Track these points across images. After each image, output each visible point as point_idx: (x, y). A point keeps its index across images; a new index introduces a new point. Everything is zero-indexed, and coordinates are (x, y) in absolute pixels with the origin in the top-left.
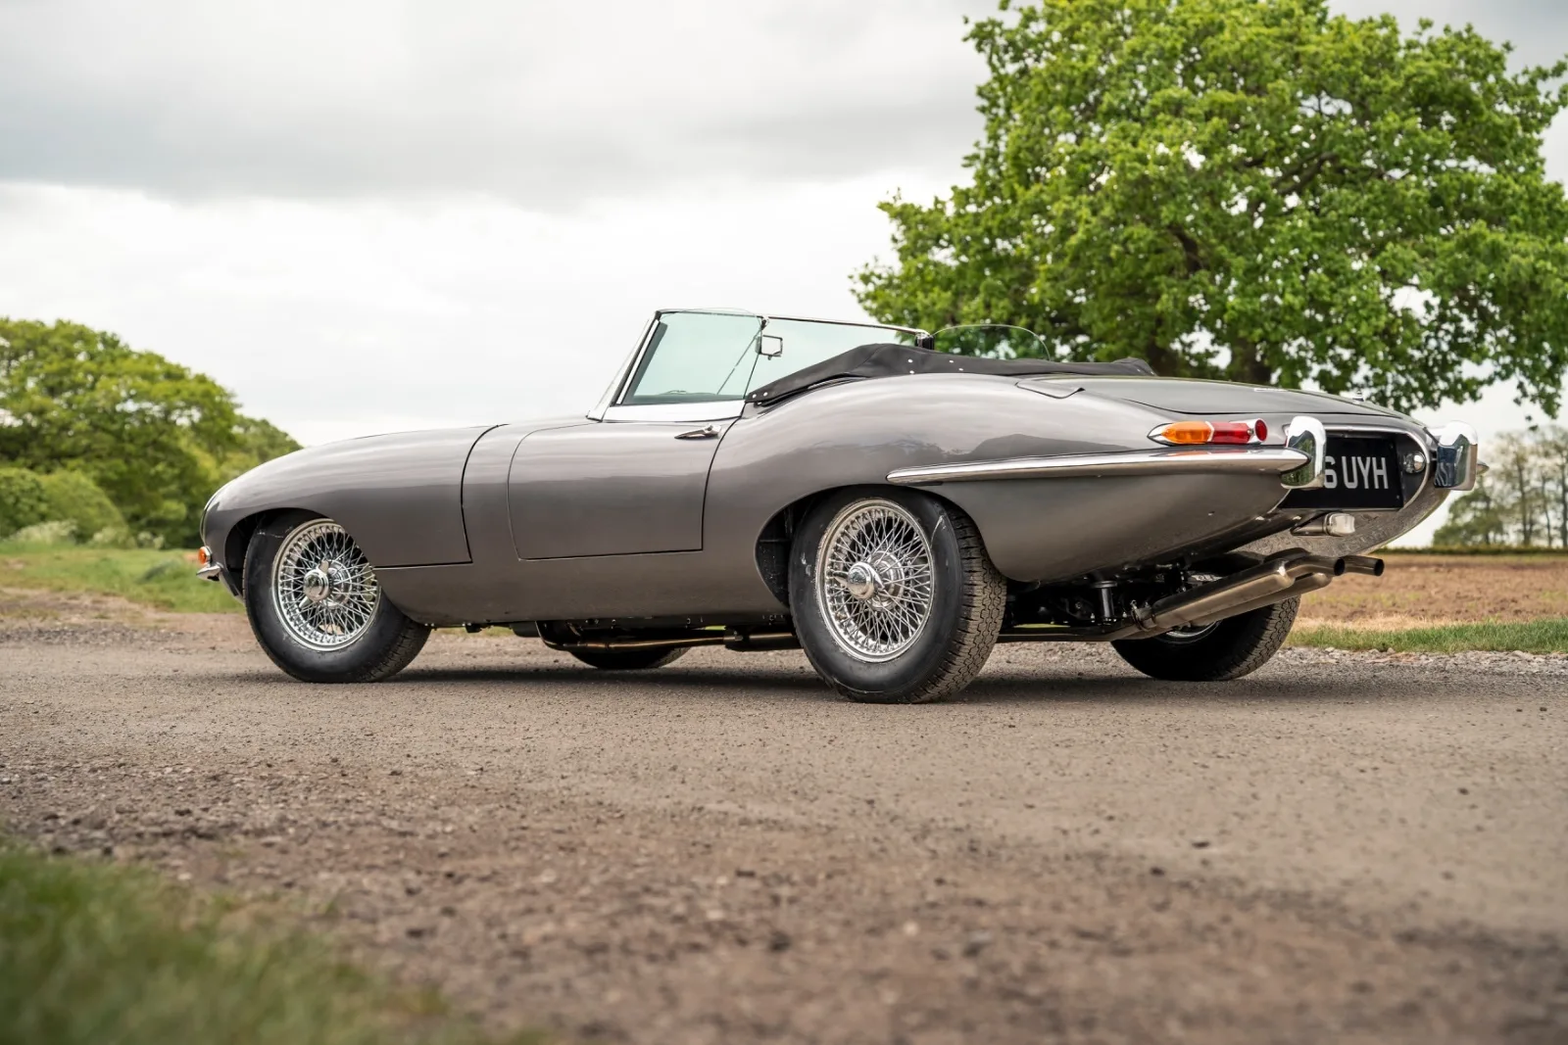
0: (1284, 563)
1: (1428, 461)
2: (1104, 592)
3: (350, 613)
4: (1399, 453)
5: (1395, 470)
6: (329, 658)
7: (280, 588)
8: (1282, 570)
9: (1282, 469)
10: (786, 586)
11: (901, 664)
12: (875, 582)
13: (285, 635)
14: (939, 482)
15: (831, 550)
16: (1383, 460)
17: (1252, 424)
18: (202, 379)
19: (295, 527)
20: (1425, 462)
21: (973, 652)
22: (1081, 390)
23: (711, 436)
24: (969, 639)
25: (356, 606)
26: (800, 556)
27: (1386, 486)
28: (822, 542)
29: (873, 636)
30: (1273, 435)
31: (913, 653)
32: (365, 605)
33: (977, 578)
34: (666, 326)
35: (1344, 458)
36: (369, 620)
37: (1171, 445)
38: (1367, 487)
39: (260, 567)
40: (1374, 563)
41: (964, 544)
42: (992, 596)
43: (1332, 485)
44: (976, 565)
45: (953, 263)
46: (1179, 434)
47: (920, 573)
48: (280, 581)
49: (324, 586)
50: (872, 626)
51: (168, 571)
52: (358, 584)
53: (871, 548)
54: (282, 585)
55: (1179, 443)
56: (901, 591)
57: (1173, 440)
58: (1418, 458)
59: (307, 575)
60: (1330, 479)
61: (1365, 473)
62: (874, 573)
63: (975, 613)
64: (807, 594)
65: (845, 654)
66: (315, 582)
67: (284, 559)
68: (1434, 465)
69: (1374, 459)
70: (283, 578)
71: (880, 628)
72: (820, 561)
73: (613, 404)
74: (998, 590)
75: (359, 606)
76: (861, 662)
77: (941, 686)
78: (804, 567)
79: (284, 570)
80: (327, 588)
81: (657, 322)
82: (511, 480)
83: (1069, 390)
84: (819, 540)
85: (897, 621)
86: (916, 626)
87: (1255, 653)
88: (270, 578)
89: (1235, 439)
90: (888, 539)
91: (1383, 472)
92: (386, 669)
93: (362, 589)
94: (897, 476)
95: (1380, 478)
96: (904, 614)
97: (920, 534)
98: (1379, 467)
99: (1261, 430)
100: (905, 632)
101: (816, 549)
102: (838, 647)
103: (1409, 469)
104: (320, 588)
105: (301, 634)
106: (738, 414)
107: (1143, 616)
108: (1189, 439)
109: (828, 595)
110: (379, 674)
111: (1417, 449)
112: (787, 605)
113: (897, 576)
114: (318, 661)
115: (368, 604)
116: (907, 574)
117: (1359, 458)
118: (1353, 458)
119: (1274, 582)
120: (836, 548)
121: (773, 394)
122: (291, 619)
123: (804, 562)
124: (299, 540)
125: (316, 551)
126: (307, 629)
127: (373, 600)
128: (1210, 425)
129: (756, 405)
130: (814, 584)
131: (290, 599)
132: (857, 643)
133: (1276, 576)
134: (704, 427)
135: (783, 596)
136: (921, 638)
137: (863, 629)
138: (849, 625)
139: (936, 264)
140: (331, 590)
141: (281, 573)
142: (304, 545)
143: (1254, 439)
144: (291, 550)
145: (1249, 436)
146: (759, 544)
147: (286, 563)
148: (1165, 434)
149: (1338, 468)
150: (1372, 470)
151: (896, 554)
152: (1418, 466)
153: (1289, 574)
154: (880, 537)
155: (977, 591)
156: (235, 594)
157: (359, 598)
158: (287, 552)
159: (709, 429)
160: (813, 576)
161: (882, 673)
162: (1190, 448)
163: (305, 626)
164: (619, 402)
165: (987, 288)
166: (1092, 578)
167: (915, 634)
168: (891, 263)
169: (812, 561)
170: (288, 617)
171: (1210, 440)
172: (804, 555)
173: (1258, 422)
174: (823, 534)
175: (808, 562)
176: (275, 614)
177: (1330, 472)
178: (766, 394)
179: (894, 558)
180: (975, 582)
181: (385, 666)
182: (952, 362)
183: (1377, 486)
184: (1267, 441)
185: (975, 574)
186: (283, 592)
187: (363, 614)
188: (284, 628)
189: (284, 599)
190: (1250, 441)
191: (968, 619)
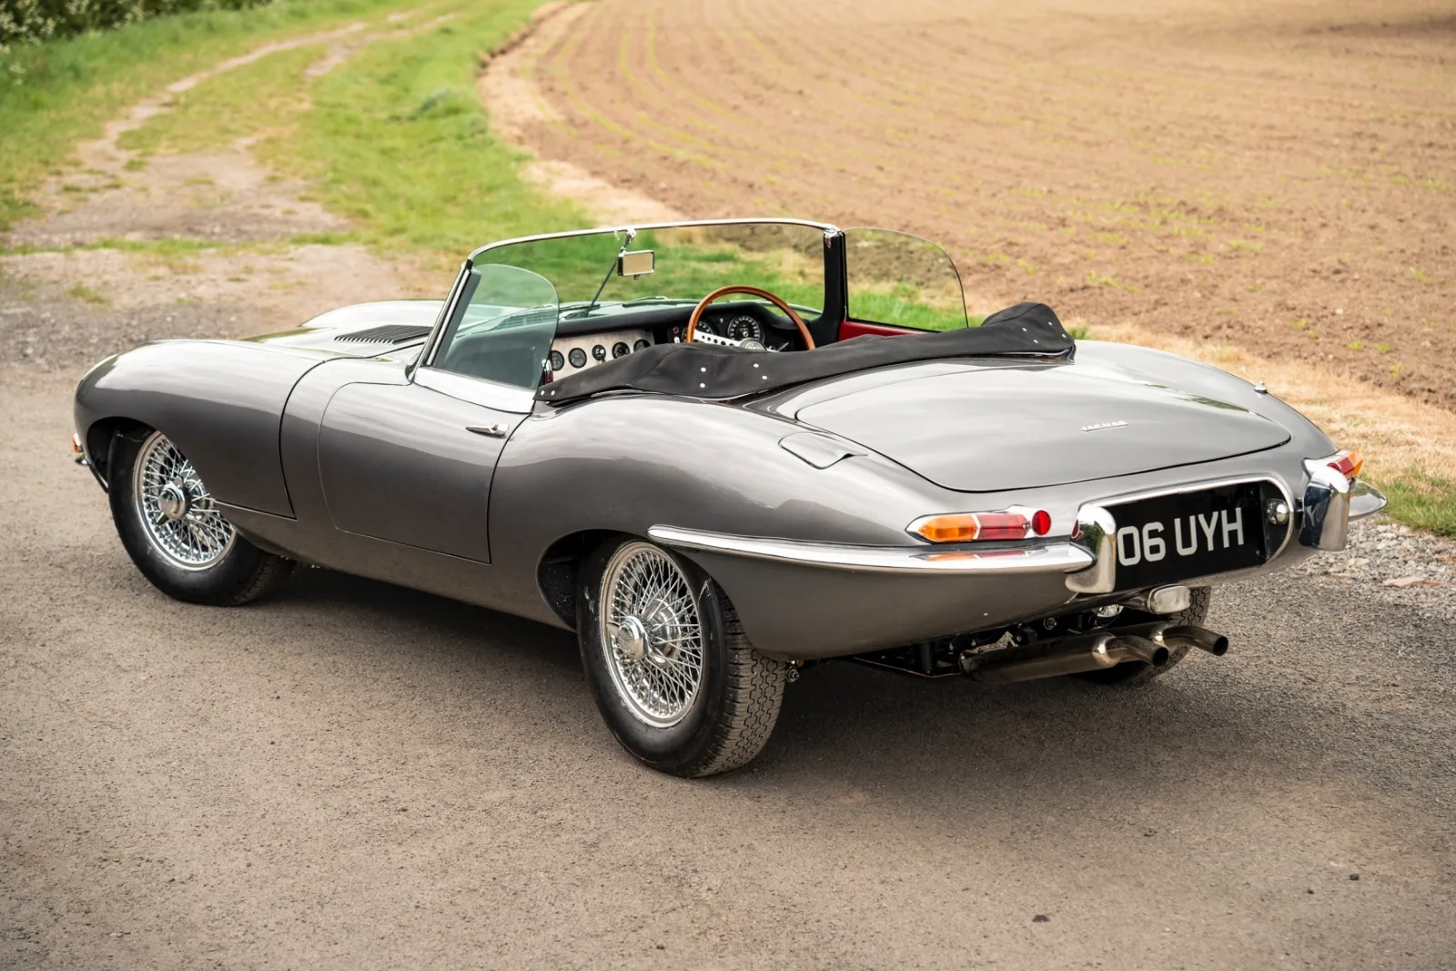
0: (1108, 638)
1: (1292, 510)
3: (213, 531)
4: (1262, 497)
5: (1254, 521)
6: (193, 579)
8: (1102, 648)
9: (1065, 571)
11: (673, 735)
12: (645, 643)
13: (150, 548)
15: (614, 588)
16: (1238, 510)
17: (1029, 515)
19: (152, 431)
20: (1288, 513)
22: (848, 456)
23: (498, 435)
24: (738, 722)
25: (218, 523)
26: (583, 589)
27: (1241, 542)
28: (604, 577)
29: (656, 690)
30: (1057, 526)
31: (683, 725)
34: (479, 277)
35: (1177, 522)
36: (231, 541)
37: (933, 543)
38: (1211, 547)
39: (122, 472)
40: (1213, 640)
41: (729, 616)
42: (765, 675)
43: (1160, 556)
44: (742, 641)
46: (939, 532)
48: (143, 488)
49: (179, 502)
55: (941, 543)
56: (677, 653)
57: (932, 538)
58: (1281, 509)
59: (164, 490)
60: (1155, 549)
61: (1209, 532)
62: (643, 630)
63: (742, 695)
64: (591, 633)
65: (626, 709)
66: (172, 496)
67: (146, 463)
68: (1298, 516)
69: (1224, 513)
72: (602, 598)
73: (425, 362)
75: (222, 524)
76: (640, 722)
77: (715, 766)
78: (587, 602)
79: (147, 476)
80: (183, 505)
81: (468, 272)
83: (833, 454)
84: (602, 575)
89: (1008, 535)
90: (666, 588)
91: (1238, 526)
92: (250, 596)
94: (657, 532)
95: (1233, 534)
96: (682, 678)
97: (689, 592)
98: (1232, 519)
99: (1042, 521)
100: (682, 697)
101: (598, 584)
102: (620, 699)
103: (1272, 520)
104: (177, 504)
105: (166, 547)
106: (529, 411)
108: (955, 534)
109: (612, 637)
110: (243, 599)
111: (1280, 497)
113: (674, 635)
116: (683, 632)
117: (1201, 517)
118: (1192, 519)
119: (1093, 660)
120: (619, 585)
121: (558, 397)
122: (157, 530)
123: (587, 597)
124: (158, 445)
125: (175, 458)
126: (173, 542)
129: (546, 403)
130: (598, 623)
132: (640, 696)
133: (1094, 653)
134: (492, 424)
136: (694, 705)
138: (634, 675)
141: (143, 479)
143: (1031, 534)
144: (152, 455)
145: (1024, 531)
146: (541, 570)
147: (148, 469)
148: (923, 531)
149: (1168, 535)
150: (1222, 525)
151: (673, 607)
152: (1281, 518)
153: (1110, 654)
154: (659, 583)
155: (744, 671)
158: (148, 457)
159: (495, 429)
160: (597, 614)
161: (657, 741)
162: (954, 547)
163: (171, 537)
164: (429, 363)
167: (689, 703)
169: (595, 596)
170: (153, 528)
171: (976, 537)
172: (587, 589)
173: (1037, 514)
174: (605, 568)
175: (591, 597)
176: (139, 523)
177: (1159, 541)
178: (553, 393)
179: (670, 609)
180: (741, 662)
181: (249, 590)
182: (756, 366)
183: (1226, 544)
184: (1049, 534)
185: (741, 652)
186: (147, 500)
187: (225, 534)
188: (148, 541)
189: (149, 507)
190: (1026, 537)
191: (734, 700)
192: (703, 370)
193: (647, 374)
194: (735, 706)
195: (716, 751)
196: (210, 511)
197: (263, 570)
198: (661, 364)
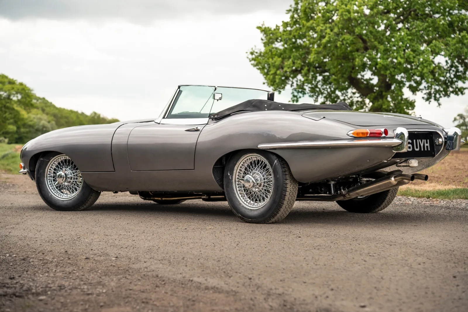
0: (394, 176)
2: (332, 185)
3: (73, 187)
4: (434, 138)
5: (432, 144)
6: (66, 202)
7: (48, 178)
8: (393, 179)
9: (393, 146)
10: (223, 182)
11: (262, 210)
12: (253, 182)
13: (50, 194)
14: (275, 149)
15: (238, 171)
16: (428, 140)
17: (383, 130)
18: (21, 84)
19: (53, 157)
20: (443, 141)
21: (287, 207)
22: (324, 117)
23: (197, 130)
24: (285, 202)
25: (75, 185)
26: (228, 172)
27: (429, 150)
28: (235, 167)
29: (253, 200)
30: (390, 134)
31: (266, 206)
32: (78, 184)
33: (288, 182)
34: (182, 91)
35: (415, 141)
36: (79, 190)
37: (355, 138)
38: (422, 150)
39: (41, 171)
40: (425, 176)
41: (284, 170)
42: (293, 188)
43: (411, 150)
44: (288, 177)
45: (282, 48)
46: (357, 134)
47: (269, 179)
48: (48, 176)
49: (63, 178)
50: (252, 197)
51: (10, 156)
52: (75, 177)
53: (252, 170)
54: (49, 177)
55: (358, 137)
56: (262, 185)
57: (356, 136)
58: (440, 140)
59: (58, 174)
60: (409, 148)
61: (422, 145)
62: (253, 179)
63: (287, 194)
64: (230, 185)
65: (243, 206)
66: (60, 176)
67: (50, 168)
68: (446, 142)
69: (425, 140)
70: (49, 174)
71: (255, 198)
72: (234, 174)
73: (164, 118)
74: (295, 186)
75: (76, 184)
76: (248, 209)
77: (276, 218)
78: (229, 176)
79: (49, 172)
80: (65, 178)
81: (179, 90)
82: (128, 143)
84: (234, 167)
85: (261, 196)
86: (267, 197)
87: (384, 204)
88: (45, 175)
89: (377, 135)
90: (258, 167)
91: (428, 145)
92: (85, 207)
93: (77, 179)
94: (261, 146)
95: (427, 147)
96: (263, 193)
97: (268, 166)
98: (427, 143)
99: (386, 132)
100: (264, 199)
101: (233, 170)
102: (241, 204)
103: (437, 144)
104: (62, 178)
105: (56, 194)
106: (207, 123)
107: (345, 193)
108: (361, 135)
109: (237, 186)
110: (83, 208)
111: (440, 137)
112: (223, 188)
113: (261, 179)
114: (61, 203)
115: (79, 184)
116: (264, 179)
117: (420, 140)
118: (418, 140)
119: (390, 183)
120: (240, 170)
121: (218, 116)
122: (52, 189)
123: (229, 175)
124: (55, 161)
125: (60, 166)
126: (58, 192)
127: (81, 182)
128: (368, 130)
129: (213, 120)
130: (232, 182)
131: (52, 182)
132: (247, 202)
133: (391, 181)
134: (195, 127)
135: (222, 186)
136: (269, 202)
137: (249, 198)
138: (244, 196)
139: (276, 48)
140: (66, 179)
141: (48, 173)
142: (56, 163)
143: (384, 135)
145: (382, 134)
146: (214, 168)
148: (353, 134)
149: (412, 144)
150: (425, 144)
151: (261, 172)
152: (440, 143)
153: (395, 180)
154: (255, 166)
155: (288, 186)
156: (32, 180)
157: (76, 182)
158: (51, 166)
159: (197, 128)
160: (232, 179)
161: (256, 213)
162: (362, 138)
163: (57, 191)
164: (166, 117)
165: (293, 56)
166: (328, 181)
167: (267, 200)
168: (261, 48)
169: (232, 174)
170: (51, 188)
171: (368, 136)
172: (229, 172)
173: (385, 129)
174: (236, 165)
175: (230, 175)
176: (47, 187)
177: (410, 145)
178: (216, 116)
179: (260, 174)
180: (288, 183)
181: (85, 205)
182: (280, 105)
183: (426, 150)
184: (388, 136)
185: (287, 180)
186: (49, 179)
187: (77, 187)
188: (49, 192)
189: (49, 182)
190: (382, 136)
191: (285, 195)
192: (266, 105)
193: (249, 107)
194: (285, 197)
195: (278, 212)
196: (72, 180)
197: (91, 197)
198: (253, 104)
